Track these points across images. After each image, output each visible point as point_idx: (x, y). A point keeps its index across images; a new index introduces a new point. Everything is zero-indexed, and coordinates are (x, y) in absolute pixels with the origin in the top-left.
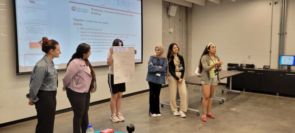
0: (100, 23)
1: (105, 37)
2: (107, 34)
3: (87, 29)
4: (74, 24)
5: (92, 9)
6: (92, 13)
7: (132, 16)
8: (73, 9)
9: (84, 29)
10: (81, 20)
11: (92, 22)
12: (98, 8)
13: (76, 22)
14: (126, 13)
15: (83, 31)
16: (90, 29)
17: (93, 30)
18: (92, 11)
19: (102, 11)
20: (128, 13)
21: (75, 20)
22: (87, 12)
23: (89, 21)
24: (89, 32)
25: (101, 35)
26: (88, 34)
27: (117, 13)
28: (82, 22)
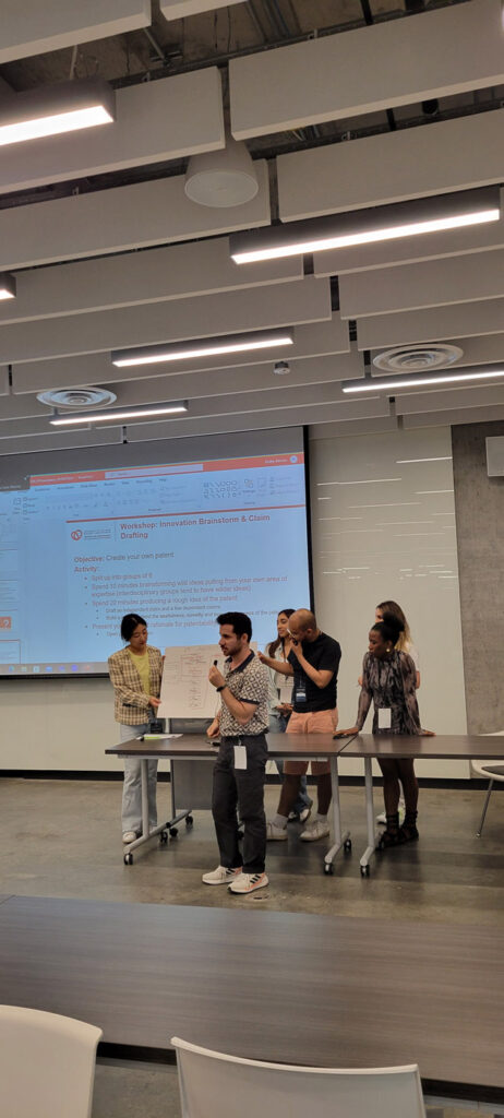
0: (148, 556)
1: (163, 592)
2: (168, 584)
3: (108, 578)
4: (77, 569)
5: (123, 526)
6: (124, 536)
7: (267, 518)
8: (76, 536)
9: (100, 578)
10: (94, 559)
11: (123, 558)
12: (139, 521)
13: (80, 565)
14: (239, 515)
15: (98, 583)
16: (118, 577)
17: (125, 577)
18: (124, 531)
19: (152, 526)
20: (247, 514)
21: (80, 559)
22: (108, 537)
23: (115, 558)
24: (113, 586)
25: (150, 588)
26: (110, 590)
27: (201, 521)
28: (95, 564)
